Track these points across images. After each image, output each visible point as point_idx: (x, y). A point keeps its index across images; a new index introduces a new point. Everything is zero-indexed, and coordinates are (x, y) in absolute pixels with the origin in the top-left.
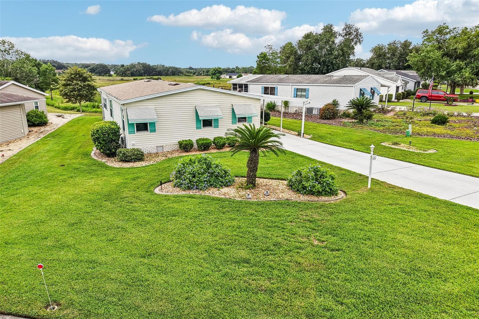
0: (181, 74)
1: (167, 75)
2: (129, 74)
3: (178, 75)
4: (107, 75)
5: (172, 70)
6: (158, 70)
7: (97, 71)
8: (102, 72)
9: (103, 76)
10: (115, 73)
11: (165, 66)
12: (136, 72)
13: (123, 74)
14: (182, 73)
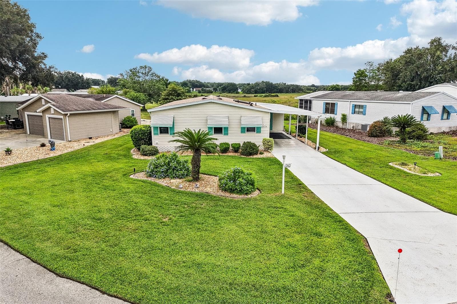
0: (301, 92)
1: (287, 92)
2: (253, 91)
3: (298, 92)
4: (235, 92)
5: (293, 88)
6: (280, 88)
7: (227, 89)
8: (231, 90)
9: (232, 93)
10: (242, 91)
11: (286, 84)
12: (259, 89)
13: (248, 92)
14: (302, 90)
